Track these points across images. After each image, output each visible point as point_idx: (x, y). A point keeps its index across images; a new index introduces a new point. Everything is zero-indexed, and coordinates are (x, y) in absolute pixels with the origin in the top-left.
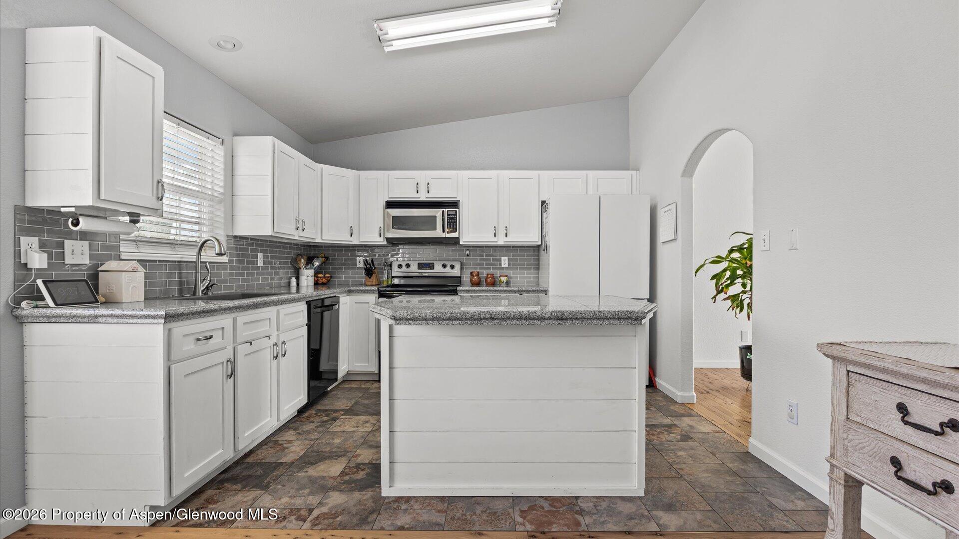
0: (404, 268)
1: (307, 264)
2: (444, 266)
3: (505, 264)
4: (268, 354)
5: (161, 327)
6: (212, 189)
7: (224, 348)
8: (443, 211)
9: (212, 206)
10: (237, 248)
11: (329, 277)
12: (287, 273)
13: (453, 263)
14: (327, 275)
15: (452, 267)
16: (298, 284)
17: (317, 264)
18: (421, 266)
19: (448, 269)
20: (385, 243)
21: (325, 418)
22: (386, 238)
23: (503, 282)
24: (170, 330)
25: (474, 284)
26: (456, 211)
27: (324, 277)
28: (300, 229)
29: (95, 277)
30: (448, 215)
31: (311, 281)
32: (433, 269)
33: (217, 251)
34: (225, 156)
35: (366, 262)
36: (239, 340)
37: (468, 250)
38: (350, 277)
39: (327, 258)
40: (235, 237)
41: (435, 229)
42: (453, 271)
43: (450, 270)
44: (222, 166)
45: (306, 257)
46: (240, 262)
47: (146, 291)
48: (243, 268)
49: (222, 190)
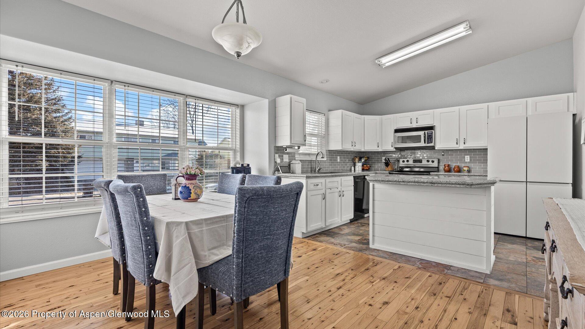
0: (406, 163)
1: (359, 161)
2: (428, 161)
3: (467, 160)
4: (337, 195)
5: (305, 180)
6: (321, 133)
7: (322, 189)
8: (425, 132)
9: (321, 140)
10: (330, 155)
11: (369, 167)
12: (350, 165)
13: (434, 160)
14: (368, 166)
15: (433, 162)
16: (355, 170)
17: (363, 160)
18: (415, 161)
19: (430, 163)
20: (395, 150)
21: (360, 225)
22: (395, 148)
23: (465, 171)
24: (307, 181)
25: (446, 171)
26: (432, 132)
27: (367, 167)
28: (354, 146)
29: (289, 165)
30: (427, 134)
31: (360, 168)
32: (422, 163)
33: (322, 157)
34: (325, 120)
35: (385, 160)
36: (327, 188)
37: (443, 152)
38: (379, 167)
39: (368, 158)
40: (329, 150)
41: (420, 142)
42: (433, 164)
43: (432, 163)
44: (324, 124)
45: (358, 158)
46: (330, 160)
47: (302, 170)
48: (332, 163)
49: (324, 133)
